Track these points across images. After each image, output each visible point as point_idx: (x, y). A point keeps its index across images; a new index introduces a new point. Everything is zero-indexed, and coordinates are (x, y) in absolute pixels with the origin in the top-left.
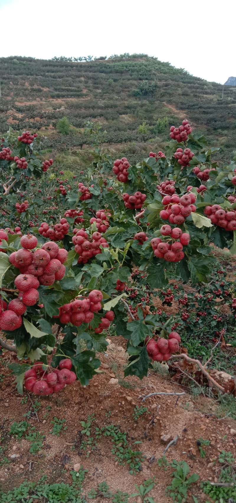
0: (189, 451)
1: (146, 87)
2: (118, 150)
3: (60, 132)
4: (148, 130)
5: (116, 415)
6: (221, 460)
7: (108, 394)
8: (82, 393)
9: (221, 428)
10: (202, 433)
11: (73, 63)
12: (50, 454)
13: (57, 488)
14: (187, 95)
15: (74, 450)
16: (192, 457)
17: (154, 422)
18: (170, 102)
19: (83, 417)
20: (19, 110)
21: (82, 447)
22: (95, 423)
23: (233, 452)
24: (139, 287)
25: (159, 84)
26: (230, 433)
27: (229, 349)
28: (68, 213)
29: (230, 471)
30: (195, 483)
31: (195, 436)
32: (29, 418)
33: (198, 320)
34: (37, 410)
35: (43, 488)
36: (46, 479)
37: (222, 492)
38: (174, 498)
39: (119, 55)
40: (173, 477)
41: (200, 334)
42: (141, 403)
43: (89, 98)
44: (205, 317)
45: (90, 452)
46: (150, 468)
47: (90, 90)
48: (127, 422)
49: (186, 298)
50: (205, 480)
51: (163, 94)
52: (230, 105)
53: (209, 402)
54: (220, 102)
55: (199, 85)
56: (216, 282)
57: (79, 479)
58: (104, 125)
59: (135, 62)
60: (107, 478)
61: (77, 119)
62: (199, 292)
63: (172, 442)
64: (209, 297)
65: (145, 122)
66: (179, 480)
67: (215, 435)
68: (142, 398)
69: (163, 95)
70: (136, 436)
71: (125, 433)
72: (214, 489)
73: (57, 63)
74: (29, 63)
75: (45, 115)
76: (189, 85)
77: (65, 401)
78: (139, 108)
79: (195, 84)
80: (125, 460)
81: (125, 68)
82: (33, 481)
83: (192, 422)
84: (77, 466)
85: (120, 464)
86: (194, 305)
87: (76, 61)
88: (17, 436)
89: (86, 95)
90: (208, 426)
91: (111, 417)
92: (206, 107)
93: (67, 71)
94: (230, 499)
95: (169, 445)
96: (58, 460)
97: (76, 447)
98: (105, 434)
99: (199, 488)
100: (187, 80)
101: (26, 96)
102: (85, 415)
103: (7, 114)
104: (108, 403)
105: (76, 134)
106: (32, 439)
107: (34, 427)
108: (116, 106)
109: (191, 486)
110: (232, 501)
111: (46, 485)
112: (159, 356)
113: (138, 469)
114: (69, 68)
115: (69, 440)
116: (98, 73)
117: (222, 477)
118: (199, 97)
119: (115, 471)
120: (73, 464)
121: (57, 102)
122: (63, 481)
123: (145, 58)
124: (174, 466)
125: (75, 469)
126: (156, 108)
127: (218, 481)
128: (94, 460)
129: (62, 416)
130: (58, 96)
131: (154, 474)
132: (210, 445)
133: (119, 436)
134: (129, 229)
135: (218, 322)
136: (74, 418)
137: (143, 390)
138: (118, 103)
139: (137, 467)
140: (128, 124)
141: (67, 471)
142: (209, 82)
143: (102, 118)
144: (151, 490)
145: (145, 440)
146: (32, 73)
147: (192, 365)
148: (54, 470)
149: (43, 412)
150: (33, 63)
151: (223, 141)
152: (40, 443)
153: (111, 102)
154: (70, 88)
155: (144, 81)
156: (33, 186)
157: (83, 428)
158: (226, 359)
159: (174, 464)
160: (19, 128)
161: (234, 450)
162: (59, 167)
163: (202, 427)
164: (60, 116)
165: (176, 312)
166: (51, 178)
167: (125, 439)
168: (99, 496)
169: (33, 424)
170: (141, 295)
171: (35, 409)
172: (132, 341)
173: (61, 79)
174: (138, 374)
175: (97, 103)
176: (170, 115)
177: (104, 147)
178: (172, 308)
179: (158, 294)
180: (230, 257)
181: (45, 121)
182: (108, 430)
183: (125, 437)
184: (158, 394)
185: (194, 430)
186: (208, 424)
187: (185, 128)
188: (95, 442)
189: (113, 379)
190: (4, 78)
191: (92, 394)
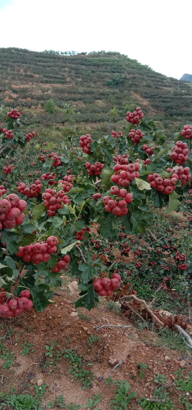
0: (131, 373)
1: (118, 79)
2: (93, 128)
3: (47, 111)
4: (118, 113)
5: (74, 342)
6: (156, 381)
7: (68, 325)
8: (48, 323)
9: (158, 355)
10: (143, 358)
11: (60, 56)
12: (19, 371)
13: (23, 398)
14: (150, 87)
15: (39, 368)
16: (133, 378)
17: (104, 349)
18: (136, 92)
19: (47, 342)
20: (15, 91)
21: (45, 366)
22: (57, 348)
23: (166, 375)
24: (103, 240)
25: (128, 76)
26: (164, 359)
27: (173, 293)
28: (44, 177)
29: (162, 390)
30: (134, 399)
31: (136, 360)
32: (4, 341)
33: (149, 268)
34: (11, 335)
35: (12, 398)
36: (15, 391)
37: (155, 406)
39: (97, 52)
40: (117, 393)
41: (151, 280)
42: (95, 333)
43: (71, 85)
44: (155, 267)
45: (51, 370)
46: (99, 385)
47: (72, 79)
48: (83, 348)
49: (140, 251)
50: (142, 397)
52: (183, 97)
53: (152, 334)
54: (176, 93)
55: (160, 79)
56: (165, 238)
57: (41, 392)
58: (82, 107)
59: (110, 58)
60: (64, 392)
61: (61, 101)
62: (151, 246)
63: (118, 365)
64: (159, 250)
65: (115, 107)
66: (122, 396)
67: (152, 361)
68: (95, 329)
69: (131, 86)
70: (90, 359)
71: (81, 356)
72: (149, 404)
73: (47, 55)
74: (24, 53)
75: (35, 97)
76: (152, 79)
77: (34, 328)
78: (111, 95)
79: (156, 78)
80: (79, 378)
81: (101, 62)
82: (4, 392)
83: (135, 349)
84: (40, 382)
85: (75, 381)
86: (147, 256)
87: (62, 55)
89: (69, 82)
90: (147, 353)
91: (70, 343)
92: (165, 97)
93: (54, 62)
95: (115, 367)
96: (25, 376)
97: (41, 366)
98: (65, 357)
99: (137, 403)
100: (150, 75)
101: (21, 80)
102: (49, 340)
103: (4, 94)
104: (68, 331)
105: (59, 113)
106: (5, 358)
107: (8, 348)
108: (93, 93)
109: (131, 401)
111: (14, 396)
112: (103, 292)
113: (89, 386)
114: (57, 60)
115: (35, 360)
116: (79, 65)
117: (156, 395)
118: (159, 88)
119: (71, 386)
120: (37, 380)
121: (45, 86)
122: (28, 393)
123: (117, 55)
125: (38, 384)
126: (125, 96)
127: (152, 397)
128: (54, 377)
129: (31, 341)
130: (47, 82)
131: (102, 390)
132: (148, 368)
133: (76, 358)
134: (88, 190)
135: (166, 271)
136: (41, 343)
137: (97, 322)
138: (95, 90)
139: (89, 384)
140: (102, 107)
141: (32, 385)
142: (168, 77)
143: (81, 101)
144: (98, 403)
145: (96, 362)
146: (26, 62)
147: (139, 304)
148: (21, 384)
149: (16, 336)
150: (27, 54)
151: (178, 125)
152: (11, 361)
153: (89, 89)
154: (57, 76)
155: (116, 74)
156: (22, 153)
157: (47, 351)
158: (171, 301)
159: (118, 383)
160: (14, 105)
161: (167, 373)
162: (44, 139)
163: (142, 354)
164: (47, 98)
165: (132, 261)
166: (36, 148)
167: (80, 361)
168: (56, 406)
169: (7, 346)
170: (104, 246)
171: (10, 334)
172: (82, 279)
173: (49, 68)
174: (87, 306)
175: (77, 89)
176: (136, 102)
177: (82, 125)
178: (129, 258)
179: (118, 246)
180: (178, 218)
181: (35, 101)
182: (67, 354)
183: (80, 360)
184: (110, 326)
185: (136, 356)
186: (148, 351)
187: (138, 114)
188: (56, 363)
189: (74, 312)
190: (3, 65)
191: (56, 324)
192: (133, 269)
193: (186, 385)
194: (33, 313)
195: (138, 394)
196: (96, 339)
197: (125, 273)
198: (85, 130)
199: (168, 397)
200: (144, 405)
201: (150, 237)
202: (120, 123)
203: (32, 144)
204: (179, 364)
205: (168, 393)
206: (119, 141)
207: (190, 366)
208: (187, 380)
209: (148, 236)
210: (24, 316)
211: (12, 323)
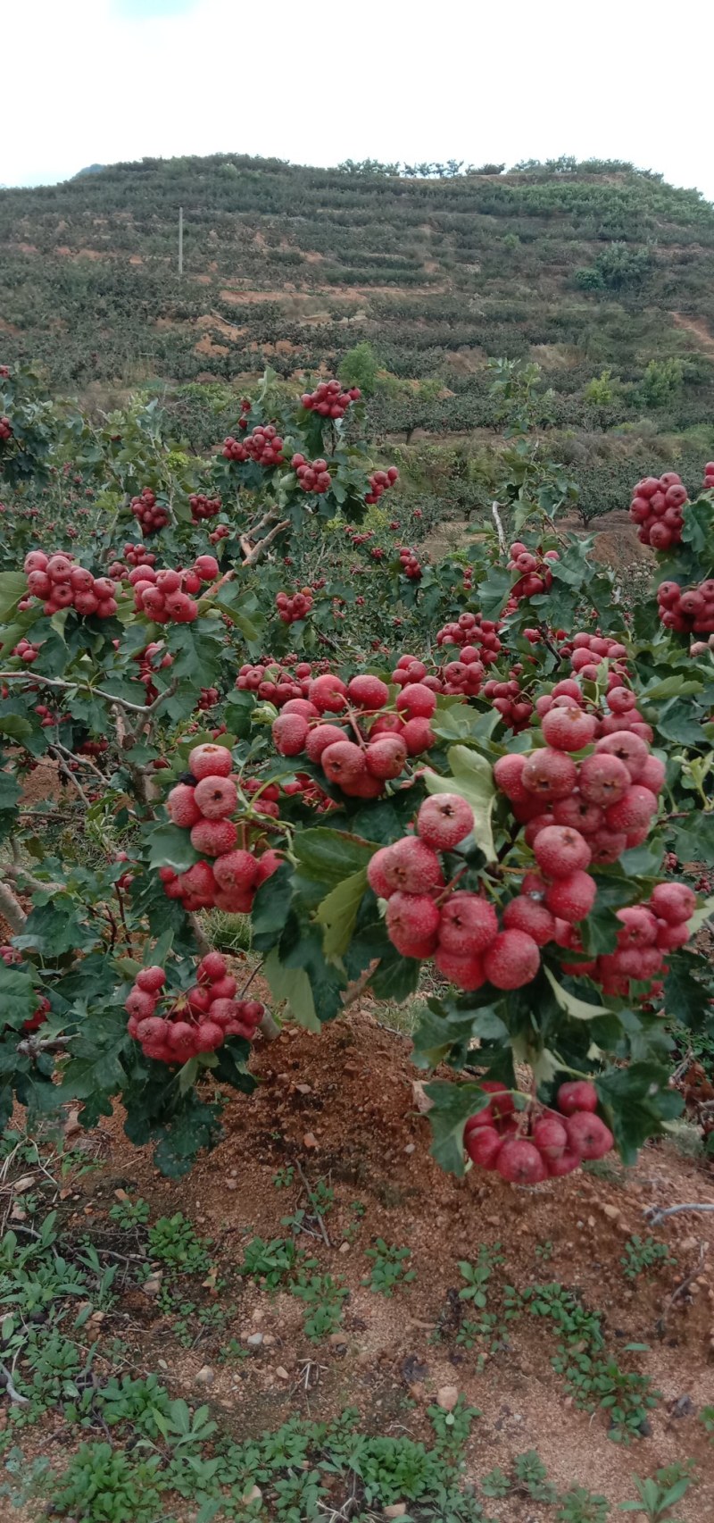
1: (621, 263)
4: (616, 394)
5: (567, 1256)
7: (543, 1190)
8: (462, 1177)
11: (402, 180)
12: (368, 1346)
13: (391, 1451)
15: (437, 1343)
17: (689, 1294)
18: (691, 312)
19: (463, 1248)
20: (233, 317)
21: (460, 1338)
22: (503, 1274)
25: (662, 254)
32: (297, 1231)
34: (323, 1211)
35: (349, 1444)
39: (543, 163)
42: (648, 1230)
43: (442, 290)
45: (484, 1356)
46: (676, 1431)
47: (446, 265)
48: (601, 1282)
51: (671, 288)
57: (455, 1434)
58: (479, 372)
59: (592, 186)
60: (540, 1442)
61: (402, 350)
65: (606, 369)
68: (650, 1217)
69: (670, 291)
70: (631, 1327)
71: (597, 1313)
73: (354, 181)
74: (270, 175)
75: (307, 336)
77: (410, 1193)
78: (591, 327)
80: (595, 1394)
81: (558, 202)
82: (318, 1422)
84: (446, 1395)
85: (579, 1405)
87: (409, 176)
88: (263, 1280)
89: (432, 280)
91: (551, 1259)
93: (380, 203)
96: (390, 1368)
97: (444, 1336)
98: (533, 1310)
101: (254, 273)
102: (470, 1243)
103: (196, 327)
104: (542, 1216)
105: (394, 397)
106: (308, 1296)
107: (315, 1259)
108: (521, 318)
111: (357, 1438)
113: (638, 1427)
114: (389, 195)
115: (421, 1312)
116: (475, 214)
119: (564, 1423)
120: (434, 1386)
121: (344, 296)
123: (624, 174)
125: (442, 1403)
126: (647, 329)
128: (499, 1383)
129: (400, 1238)
130: (349, 280)
131: (687, 1450)
133: (580, 1319)
136: (438, 1250)
137: (650, 1190)
138: (529, 308)
139: (635, 1422)
140: (554, 373)
141: (418, 1403)
143: (477, 350)
144: (678, 1500)
146: (277, 205)
148: (376, 1397)
149: (341, 1218)
150: (281, 177)
153: (509, 304)
155: (616, 245)
157: (463, 1282)
160: (230, 369)
164: (352, 339)
167: (595, 1332)
168: (515, 1493)
169: (311, 1250)
171: (318, 1208)
173: (360, 229)
175: (463, 305)
176: (688, 353)
177: (479, 439)
181: (306, 350)
182: (543, 1299)
183: (595, 1326)
184: (692, 1209)
188: (502, 1329)
190: (193, 219)
191: (493, 1183)
194: (402, 1137)
202: (626, 432)
210: (369, 1144)
211: (324, 1167)
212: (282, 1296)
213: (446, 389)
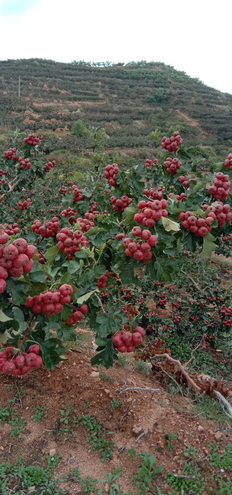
0: (158, 444)
1: (161, 94)
2: (129, 154)
3: (74, 134)
4: (160, 136)
5: (93, 406)
6: (186, 454)
7: (88, 386)
8: (64, 384)
9: (190, 424)
10: (172, 428)
11: (92, 67)
12: (29, 439)
13: (32, 470)
14: (200, 104)
15: (52, 436)
16: (159, 450)
17: (128, 415)
18: (183, 110)
19: (63, 406)
20: (37, 111)
21: (59, 434)
22: (74, 413)
23: (198, 447)
24: (135, 288)
25: (174, 92)
26: (197, 430)
27: (218, 354)
28: (64, 213)
29: (193, 464)
30: (160, 474)
31: (164, 430)
32: (13, 404)
33: (190, 324)
35: (20, 469)
36: (23, 461)
37: (184, 483)
38: (139, 486)
39: (136, 62)
40: (141, 467)
41: (192, 339)
42: (118, 396)
43: (105, 103)
44: (197, 322)
45: (66, 439)
46: (120, 457)
47: (106, 95)
48: (103, 414)
49: (179, 302)
50: (169, 472)
51: (177, 102)
53: (186, 401)
55: (212, 95)
56: (211, 289)
57: (53, 463)
58: (117, 129)
59: (152, 70)
60: (79, 464)
61: (92, 122)
62: (193, 297)
63: (142, 434)
64: (202, 302)
65: (157, 128)
66: (146, 470)
67: (183, 430)
68: (119, 392)
69: (176, 104)
70: (111, 427)
71: (101, 423)
72: (177, 480)
73: (76, 67)
74: (49, 65)
75: (61, 117)
76: (203, 95)
77: (48, 390)
78: (152, 115)
79: (208, 94)
80: (97, 448)
81: (141, 75)
82: (11, 462)
83: (164, 417)
84: (52, 451)
85: (93, 452)
86: (187, 309)
87: (94, 66)
88: (0, 420)
89: (102, 99)
90: (177, 422)
91: (89, 407)
92: (218, 117)
93: (85, 74)
94: (190, 491)
95: (139, 437)
96: (36, 444)
97: (54, 433)
98: (82, 424)
99: (163, 479)
100: (201, 90)
101: (44, 97)
102: (65, 404)
103: (24, 114)
104: (87, 394)
105: (89, 137)
106: (14, 424)
107: (17, 412)
108: (130, 112)
109: (156, 476)
110: (192, 492)
112: (123, 348)
113: (109, 457)
114: (88, 72)
115: (48, 427)
116: (115, 78)
117: (186, 470)
118: (212, 107)
119: (87, 458)
120: (49, 449)
121: (73, 104)
122: (38, 464)
123: (161, 66)
124: (142, 457)
125: (51, 454)
126: (169, 115)
127: (181, 473)
128: (69, 447)
129: (44, 404)
130: (75, 99)
131: (123, 463)
132: (178, 439)
133: (95, 425)
134: (111, 230)
135: (209, 328)
136: (55, 407)
137: (121, 384)
138: (132, 109)
140: (141, 129)
141: (43, 455)
143: (116, 122)
144: (118, 478)
145: (118, 431)
146: (52, 75)
147: (173, 365)
149: (27, 399)
150: (53, 66)
152: (21, 428)
153: (126, 107)
154: (87, 91)
155: (160, 89)
156: (44, 185)
157: (62, 416)
158: (214, 364)
159: (142, 455)
160: (36, 128)
161: (199, 446)
162: (70, 168)
163: (172, 423)
164: (76, 118)
165: (170, 315)
166: (60, 179)
167: (99, 429)
168: (70, 480)
169: (17, 410)
170: (136, 297)
171: (20, 396)
172: (100, 332)
173: (78, 83)
174: (104, 363)
175: (111, 107)
176: (182, 123)
177: (116, 150)
178: (167, 311)
179: (153, 296)
180: (228, 265)
181: (60, 122)
182: (85, 420)
183: (99, 427)
184: (135, 389)
185: (164, 425)
186: (178, 420)
187: (175, 139)
188: (72, 430)
189: (94, 372)
190: (24, 79)
191: (73, 385)
192: (169, 324)
193: (221, 461)
194: (47, 372)
195: (165, 469)
196: (119, 404)
197: (160, 328)
198: (120, 157)
199: (199, 473)
200: (171, 482)
201: (192, 286)
203: (56, 174)
204: (214, 435)
205: (199, 469)
206: (154, 171)
207: (227, 438)
208: (223, 455)
209: (189, 285)
210: (37, 375)
211: (24, 383)
212: (6, 424)
213: (106, 134)
